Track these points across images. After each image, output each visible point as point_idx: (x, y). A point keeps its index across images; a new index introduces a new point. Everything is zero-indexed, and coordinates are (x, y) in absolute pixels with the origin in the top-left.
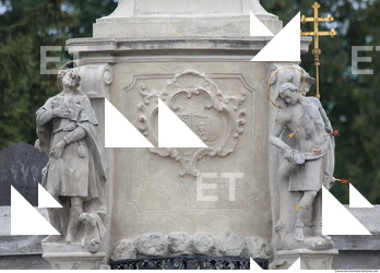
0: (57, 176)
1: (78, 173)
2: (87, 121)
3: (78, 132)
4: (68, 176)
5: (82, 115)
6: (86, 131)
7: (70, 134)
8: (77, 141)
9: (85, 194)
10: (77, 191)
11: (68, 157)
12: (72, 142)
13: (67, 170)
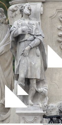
1: (36, 65)
2: (41, 35)
3: (37, 41)
4: (31, 67)
5: (37, 31)
6: (41, 41)
7: (32, 42)
8: (36, 47)
9: (39, 77)
12: (34, 47)
13: (31, 63)
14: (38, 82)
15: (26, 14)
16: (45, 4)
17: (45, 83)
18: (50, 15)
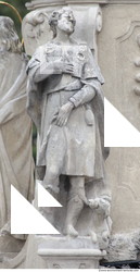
0: (62, 149)
1: (86, 146)
3: (87, 92)
4: (73, 150)
5: (87, 70)
6: (96, 91)
7: (77, 95)
8: (84, 105)
9: (90, 174)
10: (84, 169)
11: (74, 124)
12: (80, 105)
13: (73, 141)
14: (90, 183)
15: (64, 32)
16: (107, 9)
17: (104, 186)
18: (117, 35)
